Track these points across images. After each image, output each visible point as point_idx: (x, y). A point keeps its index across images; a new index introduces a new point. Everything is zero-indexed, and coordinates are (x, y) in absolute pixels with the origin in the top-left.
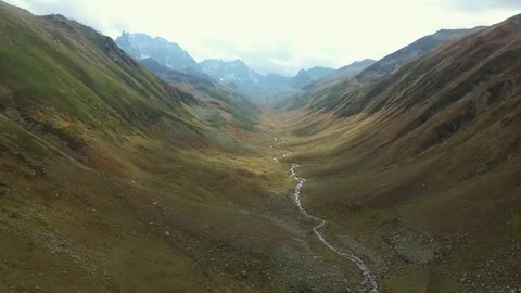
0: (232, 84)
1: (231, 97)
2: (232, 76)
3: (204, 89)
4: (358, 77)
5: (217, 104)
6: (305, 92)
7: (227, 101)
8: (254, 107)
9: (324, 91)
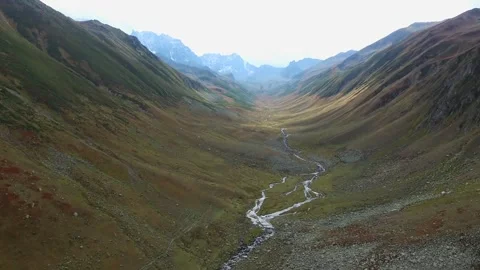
0: (231, 75)
1: (230, 86)
2: (229, 69)
3: (207, 79)
4: (341, 66)
5: (220, 91)
6: (295, 80)
7: (227, 89)
8: (250, 94)
9: (312, 79)
